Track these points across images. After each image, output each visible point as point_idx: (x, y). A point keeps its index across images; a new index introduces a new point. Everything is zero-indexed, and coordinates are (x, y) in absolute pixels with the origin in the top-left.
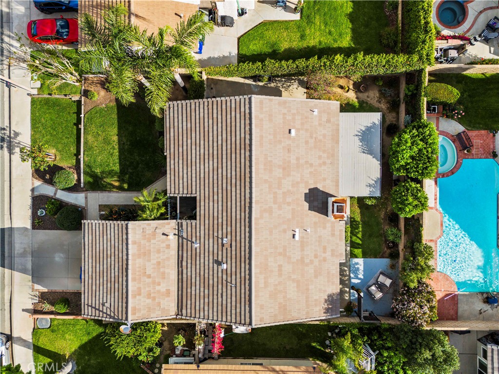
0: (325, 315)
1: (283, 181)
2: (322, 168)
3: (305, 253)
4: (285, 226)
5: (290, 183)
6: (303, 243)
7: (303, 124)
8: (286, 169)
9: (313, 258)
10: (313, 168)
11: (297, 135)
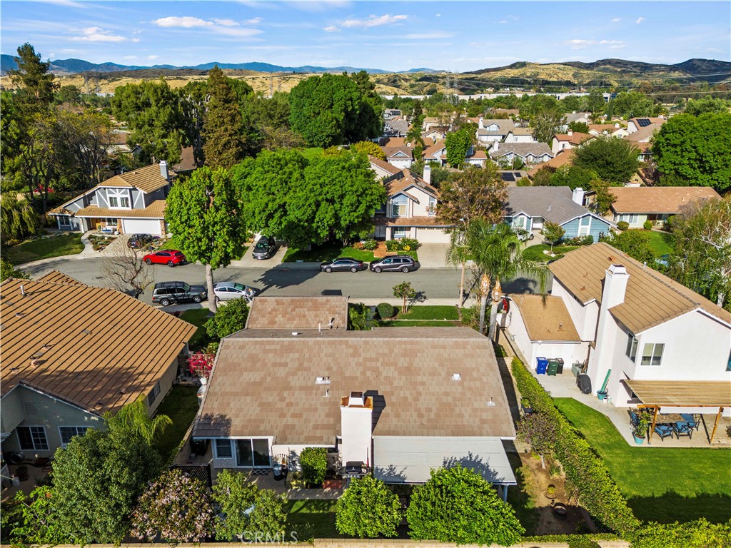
0: (203, 415)
1: (392, 368)
2: (413, 413)
3: (297, 393)
4: (335, 369)
5: (390, 375)
6: (310, 389)
7: (470, 389)
8: (409, 371)
9: (287, 401)
10: (413, 402)
11: (454, 383)
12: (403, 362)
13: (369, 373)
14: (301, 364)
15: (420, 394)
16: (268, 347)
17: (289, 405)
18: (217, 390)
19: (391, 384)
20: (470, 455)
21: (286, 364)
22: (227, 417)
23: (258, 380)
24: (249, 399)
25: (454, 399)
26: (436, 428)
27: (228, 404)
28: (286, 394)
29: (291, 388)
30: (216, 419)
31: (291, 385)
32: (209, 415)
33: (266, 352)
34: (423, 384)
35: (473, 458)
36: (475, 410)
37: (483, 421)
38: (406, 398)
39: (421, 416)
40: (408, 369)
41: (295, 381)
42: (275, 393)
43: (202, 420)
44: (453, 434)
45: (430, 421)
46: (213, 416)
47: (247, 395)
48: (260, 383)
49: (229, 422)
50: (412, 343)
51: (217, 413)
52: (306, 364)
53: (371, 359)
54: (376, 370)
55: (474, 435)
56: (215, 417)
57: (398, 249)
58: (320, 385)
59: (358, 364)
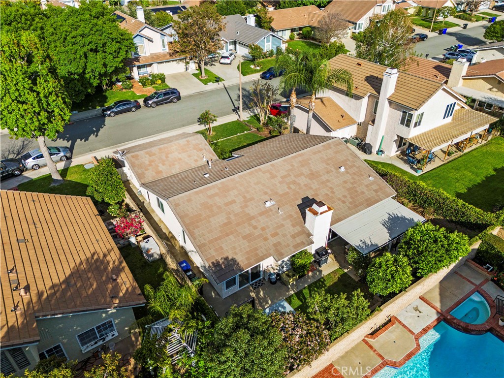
0: (211, 265)
1: (303, 177)
2: (339, 202)
3: (260, 218)
4: (270, 193)
5: (306, 183)
6: (266, 212)
7: (354, 174)
8: (313, 175)
9: (260, 227)
10: (332, 195)
11: (343, 173)
12: (305, 171)
13: (292, 186)
14: (244, 197)
15: (331, 188)
16: (209, 193)
17: (263, 229)
18: (203, 241)
19: (311, 188)
20: (389, 214)
21: (234, 202)
22: (230, 258)
23: (226, 221)
24: (231, 237)
25: (352, 184)
26: (356, 206)
27: (221, 248)
28: (253, 222)
29: (253, 218)
30: (223, 263)
31: (252, 215)
32: (215, 262)
33: (211, 197)
34: (328, 181)
35: (392, 215)
36: (367, 186)
37: (376, 191)
38: (327, 194)
39: (344, 202)
40: (312, 174)
41: (252, 210)
42: (246, 225)
43: (213, 269)
44: (369, 205)
45: (350, 203)
46: (219, 262)
47: (228, 235)
48: (229, 223)
49: (233, 260)
50: (300, 155)
51: (220, 258)
52: (248, 196)
53: (286, 176)
54: (294, 183)
55: (378, 202)
56: (221, 262)
57: (151, 84)
58: (270, 206)
59: (281, 183)
